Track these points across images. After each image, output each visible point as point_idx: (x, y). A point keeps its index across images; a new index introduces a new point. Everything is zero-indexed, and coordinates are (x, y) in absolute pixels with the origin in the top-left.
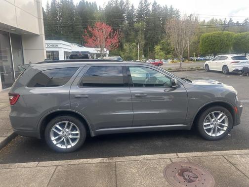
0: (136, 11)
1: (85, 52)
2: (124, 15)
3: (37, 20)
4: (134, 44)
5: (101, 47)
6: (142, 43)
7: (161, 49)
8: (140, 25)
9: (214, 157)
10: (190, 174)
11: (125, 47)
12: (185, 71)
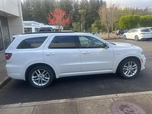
0: (79, 2)
1: (49, 28)
2: (72, 5)
3: (17, 7)
4: (79, 23)
5: (59, 25)
6: (83, 22)
7: (95, 26)
8: (82, 11)
9: (142, 96)
10: (128, 109)
11: (73, 25)
12: (112, 39)
